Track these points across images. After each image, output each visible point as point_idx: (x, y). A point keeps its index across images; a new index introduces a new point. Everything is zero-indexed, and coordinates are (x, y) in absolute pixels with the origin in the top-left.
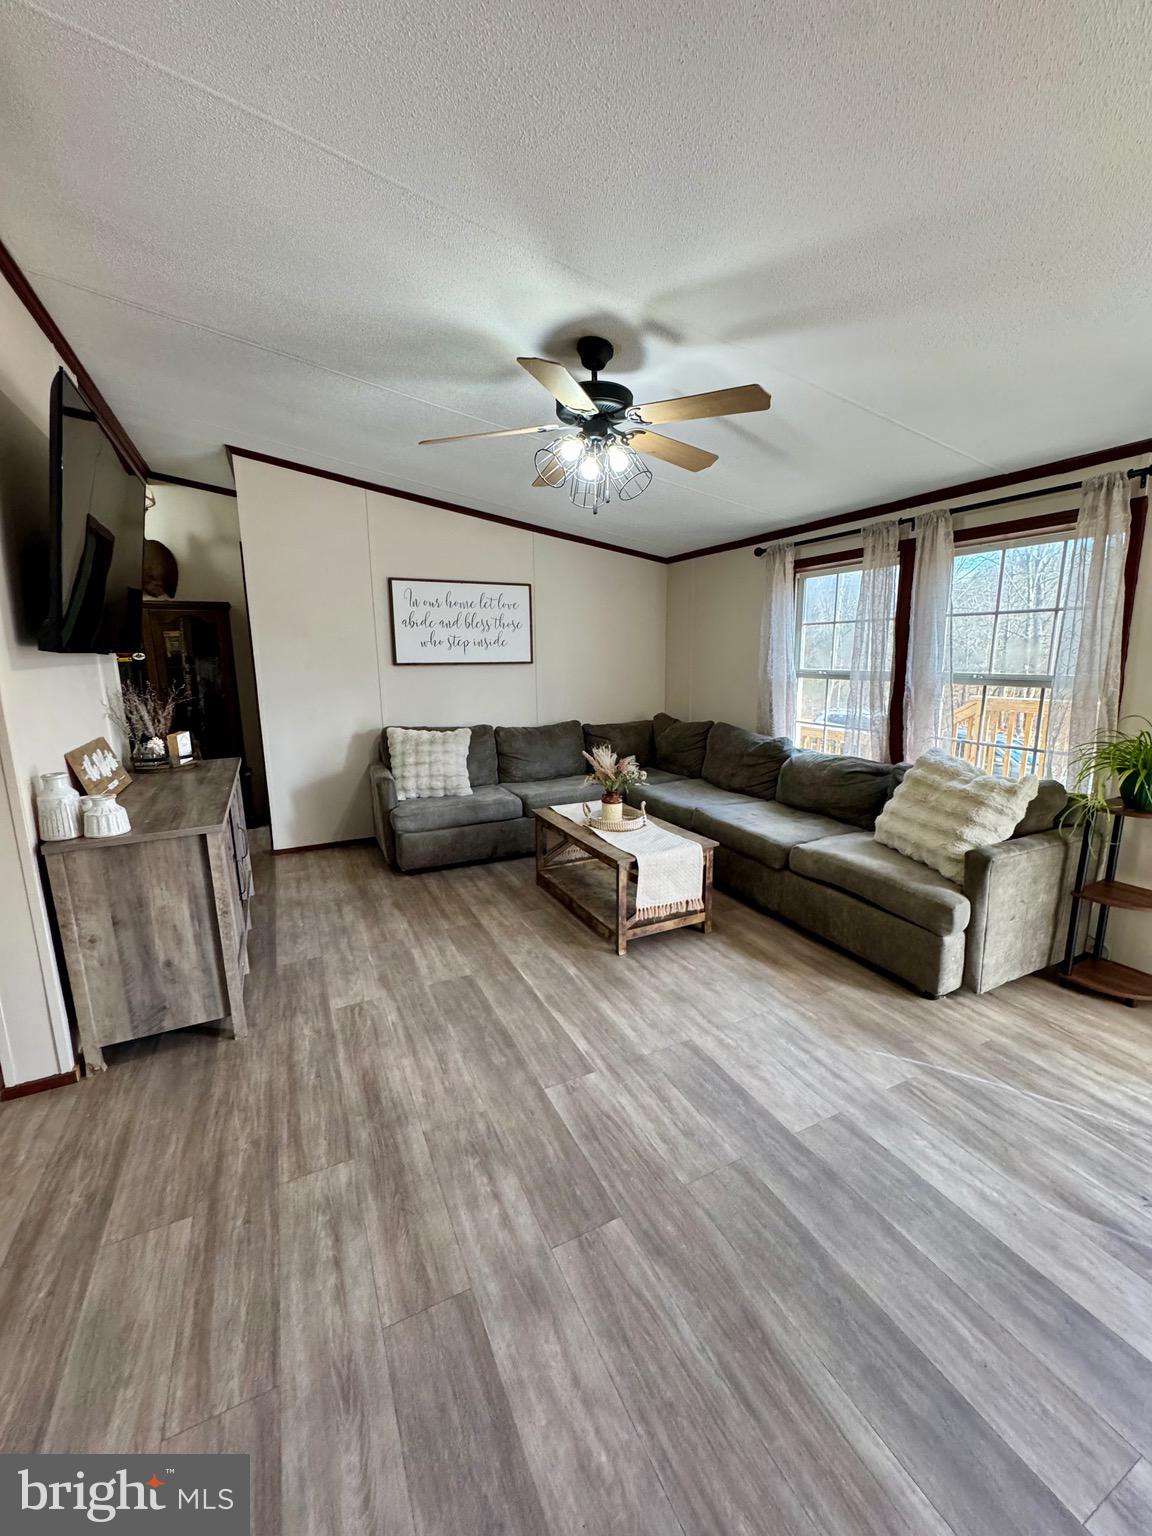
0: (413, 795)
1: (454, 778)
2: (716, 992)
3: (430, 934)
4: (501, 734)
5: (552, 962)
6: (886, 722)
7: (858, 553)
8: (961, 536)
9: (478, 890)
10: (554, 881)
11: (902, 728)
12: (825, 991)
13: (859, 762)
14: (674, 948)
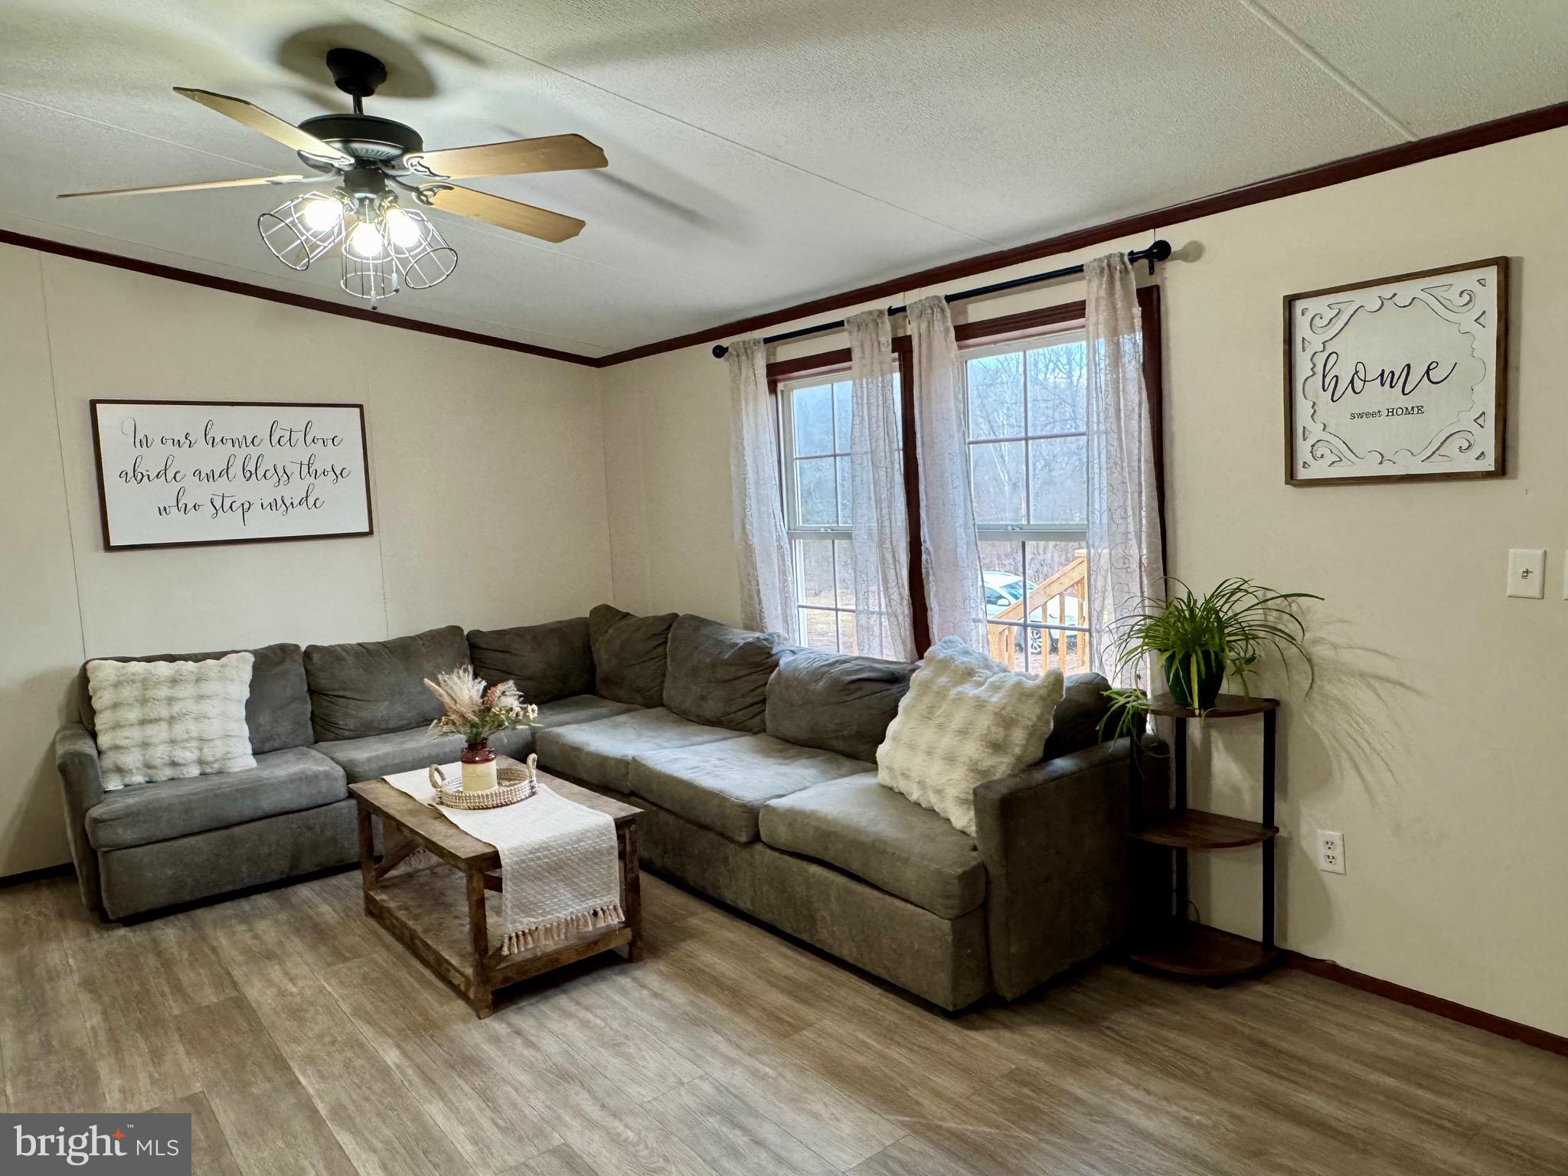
0: (138, 779)
1: (218, 743)
2: (628, 1057)
3: (140, 1028)
4: (316, 657)
5: (359, 1045)
6: (905, 602)
7: (845, 355)
8: (965, 333)
9: (256, 937)
10: (392, 905)
11: (926, 610)
12: (797, 1029)
13: (867, 664)
14: (574, 994)
